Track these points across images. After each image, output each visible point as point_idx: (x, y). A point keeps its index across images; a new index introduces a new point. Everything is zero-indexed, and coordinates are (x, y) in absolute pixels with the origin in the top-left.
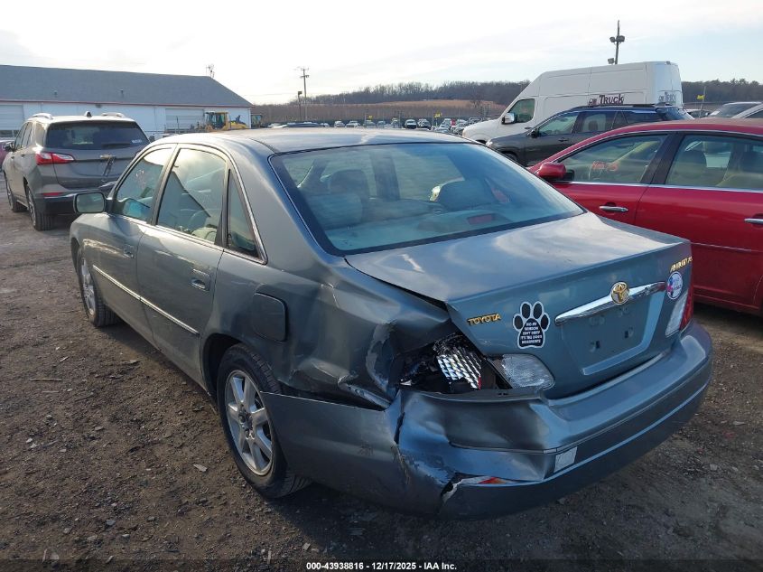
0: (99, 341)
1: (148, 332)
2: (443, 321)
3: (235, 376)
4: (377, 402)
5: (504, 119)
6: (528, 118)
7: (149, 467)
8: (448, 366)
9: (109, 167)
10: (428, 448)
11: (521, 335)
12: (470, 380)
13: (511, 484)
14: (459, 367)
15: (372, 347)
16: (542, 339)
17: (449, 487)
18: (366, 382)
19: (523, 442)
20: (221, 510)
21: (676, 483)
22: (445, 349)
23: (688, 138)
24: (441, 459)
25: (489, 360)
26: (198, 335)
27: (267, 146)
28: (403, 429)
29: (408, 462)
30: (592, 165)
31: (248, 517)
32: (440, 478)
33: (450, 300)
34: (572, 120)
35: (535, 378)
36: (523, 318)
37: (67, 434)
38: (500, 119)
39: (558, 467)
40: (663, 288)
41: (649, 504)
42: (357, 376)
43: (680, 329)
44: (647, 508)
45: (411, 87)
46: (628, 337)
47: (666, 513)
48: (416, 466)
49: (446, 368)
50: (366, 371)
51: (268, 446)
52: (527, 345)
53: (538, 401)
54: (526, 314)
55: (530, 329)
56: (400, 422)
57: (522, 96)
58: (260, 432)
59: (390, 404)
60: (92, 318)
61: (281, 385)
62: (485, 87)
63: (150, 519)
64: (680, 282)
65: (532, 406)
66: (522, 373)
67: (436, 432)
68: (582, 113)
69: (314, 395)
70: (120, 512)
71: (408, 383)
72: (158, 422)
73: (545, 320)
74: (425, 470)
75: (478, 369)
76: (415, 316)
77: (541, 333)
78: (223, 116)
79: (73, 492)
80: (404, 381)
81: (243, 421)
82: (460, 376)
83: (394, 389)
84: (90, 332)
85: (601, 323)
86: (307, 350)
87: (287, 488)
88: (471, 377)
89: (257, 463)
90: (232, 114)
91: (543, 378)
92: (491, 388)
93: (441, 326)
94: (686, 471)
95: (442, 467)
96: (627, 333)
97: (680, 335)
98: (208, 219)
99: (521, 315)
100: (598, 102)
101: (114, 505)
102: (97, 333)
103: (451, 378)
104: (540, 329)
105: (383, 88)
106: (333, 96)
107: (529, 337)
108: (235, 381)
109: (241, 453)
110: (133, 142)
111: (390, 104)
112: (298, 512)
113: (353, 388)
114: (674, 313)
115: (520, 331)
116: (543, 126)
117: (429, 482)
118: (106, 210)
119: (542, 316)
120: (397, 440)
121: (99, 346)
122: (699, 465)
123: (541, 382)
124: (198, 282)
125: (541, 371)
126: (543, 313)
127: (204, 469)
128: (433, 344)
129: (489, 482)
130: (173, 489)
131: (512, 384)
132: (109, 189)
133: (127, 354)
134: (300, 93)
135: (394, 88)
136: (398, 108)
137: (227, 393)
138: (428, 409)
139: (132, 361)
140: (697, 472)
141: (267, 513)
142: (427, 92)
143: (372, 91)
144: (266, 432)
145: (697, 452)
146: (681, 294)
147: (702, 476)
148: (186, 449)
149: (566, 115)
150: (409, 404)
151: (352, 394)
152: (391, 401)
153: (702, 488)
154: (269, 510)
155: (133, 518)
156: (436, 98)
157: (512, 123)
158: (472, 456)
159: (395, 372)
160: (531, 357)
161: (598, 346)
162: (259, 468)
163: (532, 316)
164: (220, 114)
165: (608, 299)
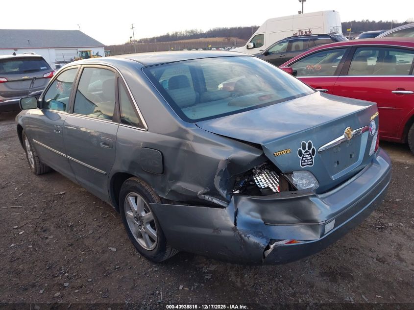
0: (39, 183)
1: (72, 175)
2: (259, 155)
3: (131, 196)
4: (221, 204)
5: (248, 46)
6: (261, 45)
7: (83, 251)
8: (259, 181)
9: (33, 83)
10: (253, 227)
11: (302, 160)
12: (272, 188)
13: (302, 243)
14: (265, 181)
15: (217, 173)
16: (312, 162)
17: (268, 247)
18: (214, 193)
19: (306, 219)
20: (129, 272)
21: (373, 234)
22: (258, 171)
23: (358, 49)
24: (261, 232)
25: (285, 175)
26: (106, 174)
27: (139, 62)
28: (238, 218)
29: (243, 236)
30: (306, 68)
31: (145, 274)
32: (262, 243)
33: (264, 143)
34: (285, 45)
35: (309, 184)
36: (302, 150)
37: (31, 237)
38: (245, 47)
39: (326, 231)
40: (368, 129)
41: (361, 247)
42: (209, 190)
43: (375, 152)
44: (360, 249)
45: (192, 31)
46: (352, 157)
47: (371, 250)
48: (248, 237)
49: (258, 182)
50: (214, 187)
51: (154, 234)
52: (305, 165)
53: (314, 196)
54: (304, 148)
55: (306, 156)
56: (236, 214)
57: (256, 33)
58: (148, 227)
59: (228, 204)
60: (33, 170)
61: (161, 198)
62: (233, 30)
63: (89, 280)
64: (375, 126)
65: (311, 199)
66: (303, 181)
67: (256, 217)
68: (291, 40)
69: (182, 203)
70: (71, 278)
71: (237, 192)
72: (83, 226)
73: (313, 150)
74: (253, 239)
75: (277, 181)
76: (242, 154)
77: (312, 158)
78: (89, 52)
79: (41, 269)
80: (235, 191)
81: (137, 221)
82: (266, 186)
83: (230, 196)
84: (34, 178)
85: (339, 150)
86: (177, 178)
87: (167, 256)
88: (273, 186)
89: (147, 243)
90: (94, 51)
91: (313, 183)
92: (286, 190)
93: (258, 158)
94: (376, 228)
95: (263, 237)
96: (351, 155)
97: (375, 154)
98: (96, 107)
99: (301, 149)
100: (298, 34)
101: (67, 274)
102: (38, 179)
103: (261, 187)
104: (311, 156)
105: (176, 33)
106: (149, 39)
107: (306, 161)
108: (131, 200)
109: (136, 239)
110: (42, 68)
111: (181, 41)
112: (173, 268)
113: (207, 197)
114: (373, 143)
115: (301, 158)
116: (271, 48)
117: (256, 245)
118: (39, 107)
119: (312, 149)
120: (235, 224)
121: (40, 186)
122: (383, 224)
123: (312, 185)
124: (105, 144)
125: (313, 179)
126: (313, 147)
127: (115, 250)
128: (253, 169)
129: (290, 243)
130: (99, 262)
131: (298, 188)
132: (39, 94)
133: (58, 189)
134: (131, 37)
135: (183, 33)
136: (186, 43)
137: (126, 205)
138: (251, 205)
139: (62, 193)
140: (383, 228)
141: (155, 271)
142: (201, 34)
143: (170, 35)
144: (153, 226)
145: (380, 217)
146: (375, 132)
147: (385, 229)
148: (102, 240)
149: (281, 42)
150: (240, 203)
151: (206, 200)
152: (229, 202)
153: (387, 236)
154: (157, 269)
155: (79, 281)
156: (206, 37)
157: (253, 48)
158: (277, 229)
159: (230, 186)
160: (307, 172)
161: (338, 163)
162: (148, 246)
163: (307, 149)
164: (86, 51)
165: (343, 137)
